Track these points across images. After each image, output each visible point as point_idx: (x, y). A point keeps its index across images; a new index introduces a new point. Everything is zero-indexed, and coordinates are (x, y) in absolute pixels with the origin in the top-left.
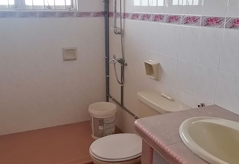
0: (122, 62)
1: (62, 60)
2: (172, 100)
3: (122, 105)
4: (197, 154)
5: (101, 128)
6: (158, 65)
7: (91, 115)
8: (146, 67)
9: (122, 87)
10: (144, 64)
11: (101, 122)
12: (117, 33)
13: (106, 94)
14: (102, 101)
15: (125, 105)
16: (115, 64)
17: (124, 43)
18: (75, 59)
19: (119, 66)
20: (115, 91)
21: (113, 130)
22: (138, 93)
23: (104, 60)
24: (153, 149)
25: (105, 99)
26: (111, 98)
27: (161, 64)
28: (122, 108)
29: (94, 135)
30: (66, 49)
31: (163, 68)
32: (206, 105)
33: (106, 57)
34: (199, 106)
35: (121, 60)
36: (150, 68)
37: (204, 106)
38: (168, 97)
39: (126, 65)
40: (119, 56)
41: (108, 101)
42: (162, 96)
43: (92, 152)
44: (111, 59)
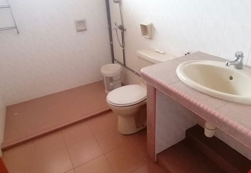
0: (122, 28)
1: (76, 31)
2: (164, 54)
3: (124, 65)
4: (194, 88)
5: (111, 84)
6: (151, 25)
7: (103, 75)
8: (142, 29)
9: (124, 50)
10: (140, 26)
11: (111, 79)
12: (116, 2)
13: (111, 57)
14: (109, 64)
15: (127, 65)
16: (116, 30)
17: (122, 10)
18: (85, 30)
19: (119, 31)
20: (118, 55)
21: (120, 84)
22: (138, 51)
23: (108, 29)
24: (156, 88)
25: (111, 61)
26: (116, 60)
27: (153, 23)
28: (125, 67)
29: (107, 91)
30: (77, 21)
31: (155, 27)
32: (191, 53)
33: (109, 26)
34: (186, 55)
35: (121, 27)
36: (145, 29)
37: (190, 53)
38: (161, 52)
39: (125, 30)
40: (119, 24)
41: (113, 63)
42: (156, 52)
43: (109, 101)
44: (113, 26)
